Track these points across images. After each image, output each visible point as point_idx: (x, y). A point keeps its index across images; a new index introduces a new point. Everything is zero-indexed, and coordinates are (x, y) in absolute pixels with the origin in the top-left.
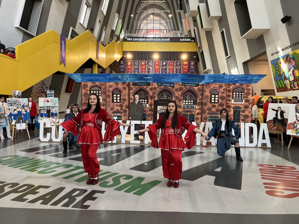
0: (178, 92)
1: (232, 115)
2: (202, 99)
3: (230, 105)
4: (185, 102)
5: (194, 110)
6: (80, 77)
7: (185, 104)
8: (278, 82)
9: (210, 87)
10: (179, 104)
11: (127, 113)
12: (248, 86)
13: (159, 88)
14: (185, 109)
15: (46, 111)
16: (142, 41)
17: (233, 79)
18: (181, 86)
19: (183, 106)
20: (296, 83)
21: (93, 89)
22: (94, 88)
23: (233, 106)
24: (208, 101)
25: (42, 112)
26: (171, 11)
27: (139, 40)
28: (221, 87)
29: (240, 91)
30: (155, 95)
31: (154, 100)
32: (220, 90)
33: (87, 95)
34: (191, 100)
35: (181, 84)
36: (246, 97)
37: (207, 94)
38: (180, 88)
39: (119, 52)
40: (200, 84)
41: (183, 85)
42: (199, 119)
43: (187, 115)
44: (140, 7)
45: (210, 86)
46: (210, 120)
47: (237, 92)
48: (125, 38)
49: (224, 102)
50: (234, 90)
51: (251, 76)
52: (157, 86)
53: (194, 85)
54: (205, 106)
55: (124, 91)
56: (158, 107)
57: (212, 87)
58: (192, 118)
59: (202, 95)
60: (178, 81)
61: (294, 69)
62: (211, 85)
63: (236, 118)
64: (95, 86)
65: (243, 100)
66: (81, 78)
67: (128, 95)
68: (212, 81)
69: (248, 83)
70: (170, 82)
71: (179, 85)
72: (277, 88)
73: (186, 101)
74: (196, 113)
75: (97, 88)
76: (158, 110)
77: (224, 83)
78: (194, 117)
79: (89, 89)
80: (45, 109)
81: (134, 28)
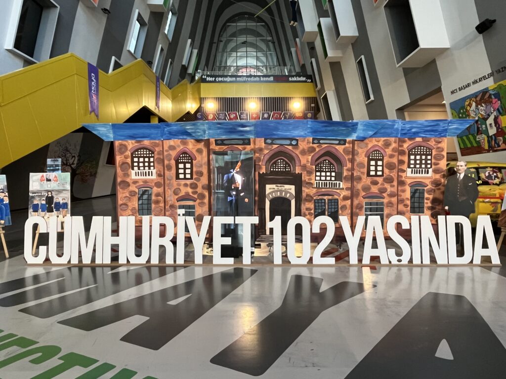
0: (305, 157)
1: (408, 199)
2: (352, 169)
3: (403, 179)
4: (320, 176)
5: (338, 191)
6: (111, 131)
7: (320, 180)
8: (465, 138)
9: (367, 147)
10: (309, 179)
11: (206, 200)
12: (440, 142)
13: (267, 149)
14: (320, 190)
15: (44, 199)
16: (231, 82)
17: (408, 130)
18: (311, 145)
19: (317, 183)
20: (501, 138)
21: (138, 154)
22: (141, 152)
23: (409, 181)
24: (363, 173)
25: (35, 202)
26: (273, 38)
27: (226, 79)
28: (387, 144)
29: (423, 152)
30: (260, 163)
31: (259, 173)
32: (386, 150)
33: (126, 165)
34: (331, 172)
35: (311, 140)
36: (436, 164)
37: (361, 159)
38: (309, 148)
39: (194, 99)
40: (348, 139)
41: (316, 142)
42: (346, 208)
43: (323, 201)
44: (225, 32)
45: (367, 144)
46: (368, 210)
47: (418, 155)
48: (203, 77)
49: (394, 175)
50: (412, 152)
51: (445, 123)
52: (263, 145)
53: (337, 142)
54: (357, 183)
55: (198, 157)
56: (268, 187)
57: (370, 146)
58: (333, 207)
59: (352, 161)
60: (306, 134)
61: (498, 114)
62: (368, 142)
63: (416, 205)
64: (141, 149)
65: (430, 170)
66: (114, 133)
67: (207, 163)
68: (371, 133)
69: (439, 136)
70: (290, 137)
71: (308, 142)
72: (461, 149)
73: (321, 174)
74: (342, 196)
75: (146, 152)
76: (267, 193)
77: (393, 137)
78: (338, 205)
79: (130, 155)
80: (43, 196)
81: (218, 65)
